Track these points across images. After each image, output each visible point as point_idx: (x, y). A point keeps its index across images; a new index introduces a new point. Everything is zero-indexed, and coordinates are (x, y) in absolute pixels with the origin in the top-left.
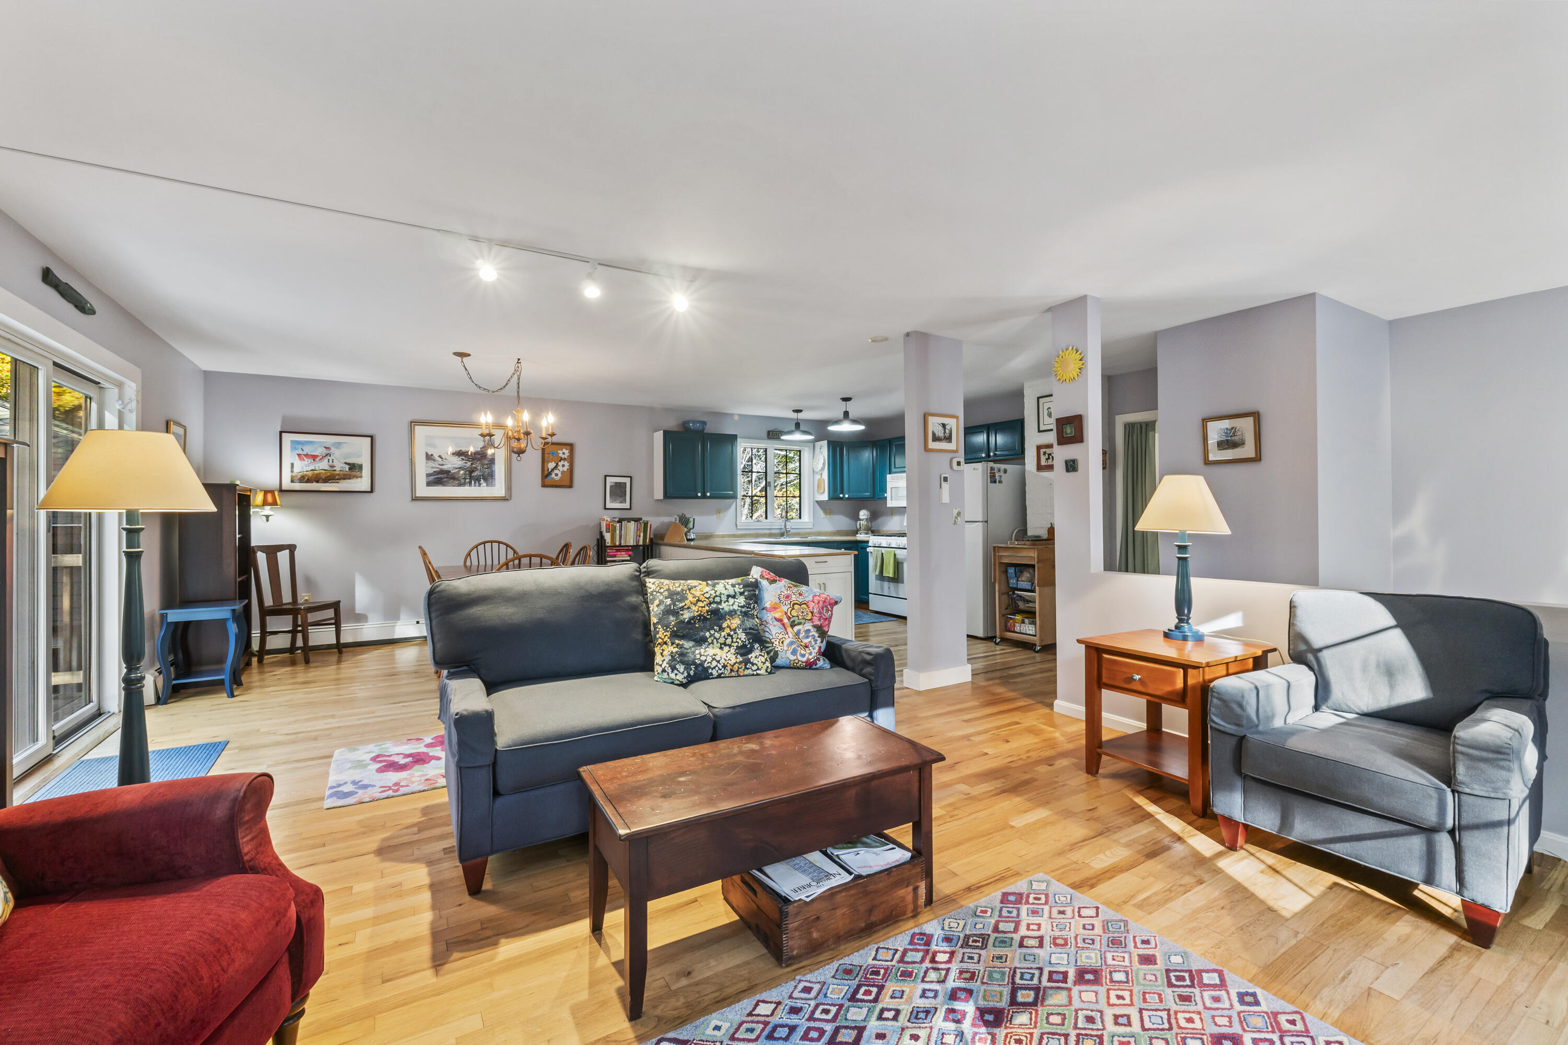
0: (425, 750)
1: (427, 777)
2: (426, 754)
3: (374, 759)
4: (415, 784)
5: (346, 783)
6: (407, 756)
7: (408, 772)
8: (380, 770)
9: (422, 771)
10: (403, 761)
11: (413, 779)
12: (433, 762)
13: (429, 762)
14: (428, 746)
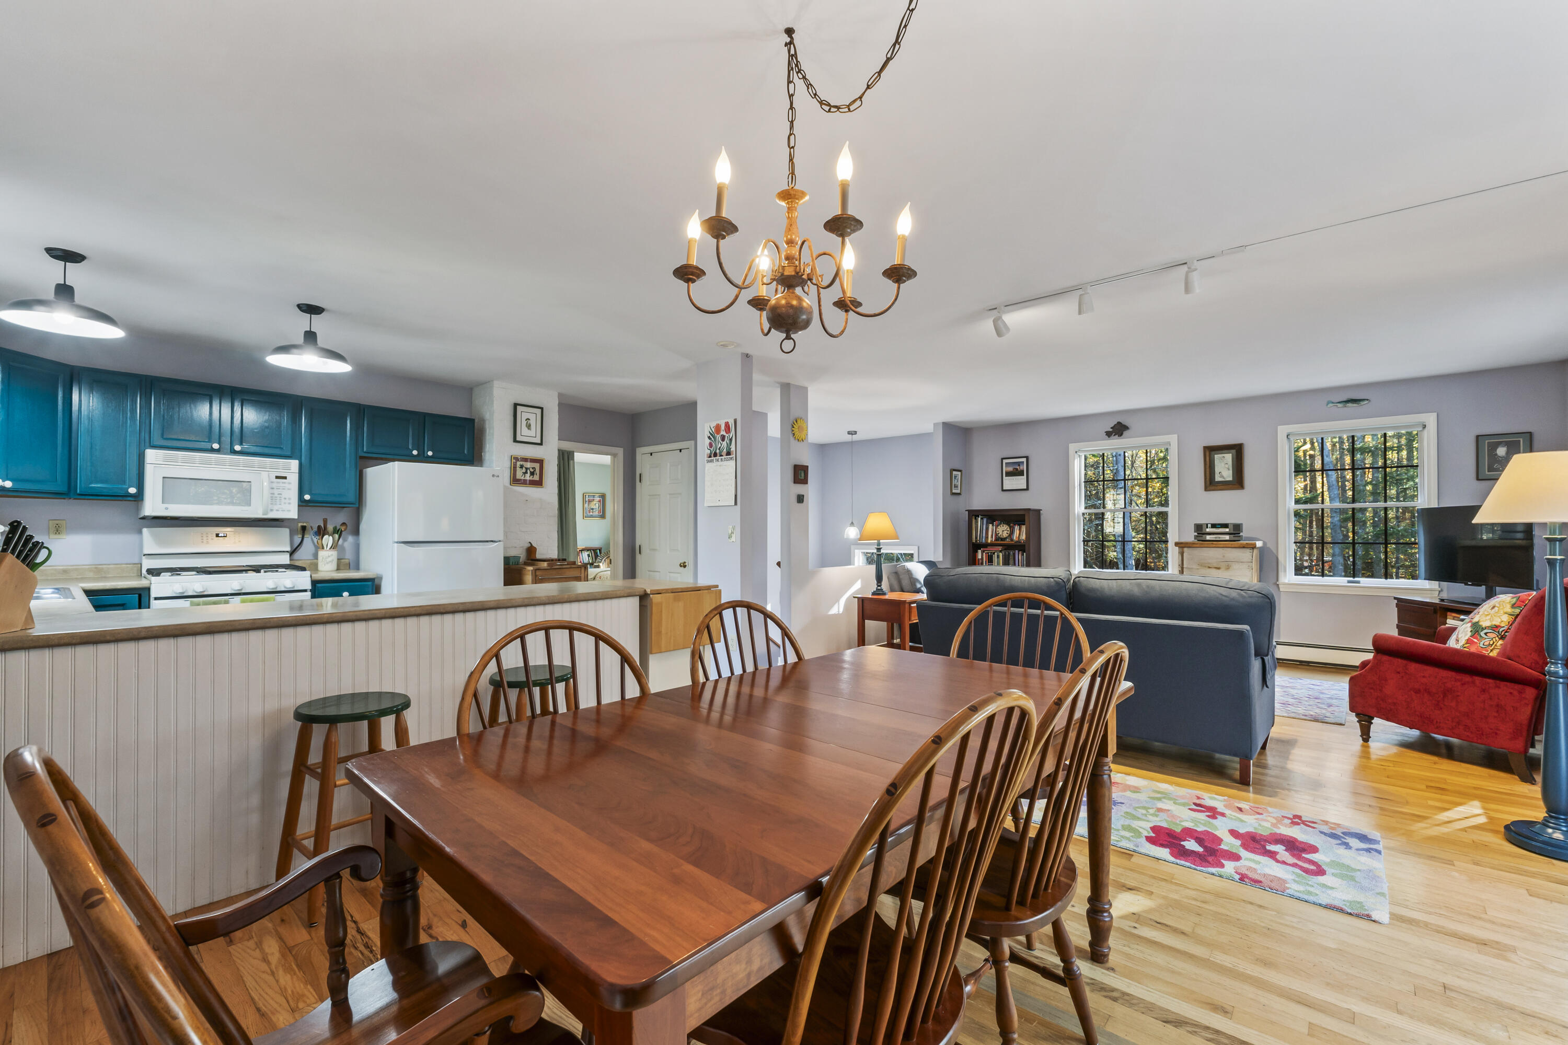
0: (1243, 853)
1: (1258, 816)
2: (1245, 846)
3: (1320, 872)
4: (1275, 815)
5: (1357, 850)
6: (1272, 855)
7: (1278, 831)
8: (1314, 849)
9: (1260, 825)
10: (1279, 848)
11: (1274, 821)
12: (1242, 831)
13: (1248, 833)
14: (1236, 857)
